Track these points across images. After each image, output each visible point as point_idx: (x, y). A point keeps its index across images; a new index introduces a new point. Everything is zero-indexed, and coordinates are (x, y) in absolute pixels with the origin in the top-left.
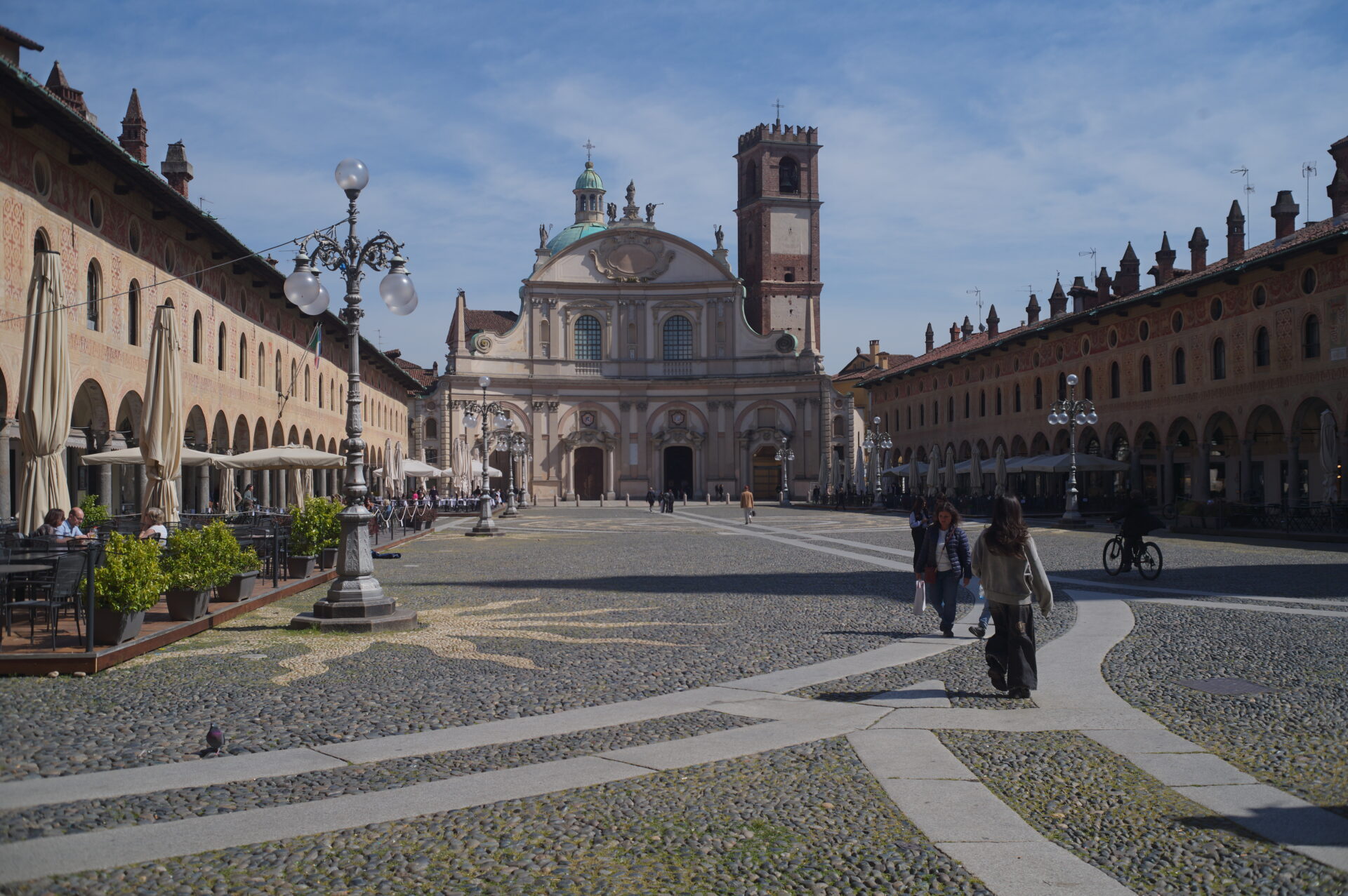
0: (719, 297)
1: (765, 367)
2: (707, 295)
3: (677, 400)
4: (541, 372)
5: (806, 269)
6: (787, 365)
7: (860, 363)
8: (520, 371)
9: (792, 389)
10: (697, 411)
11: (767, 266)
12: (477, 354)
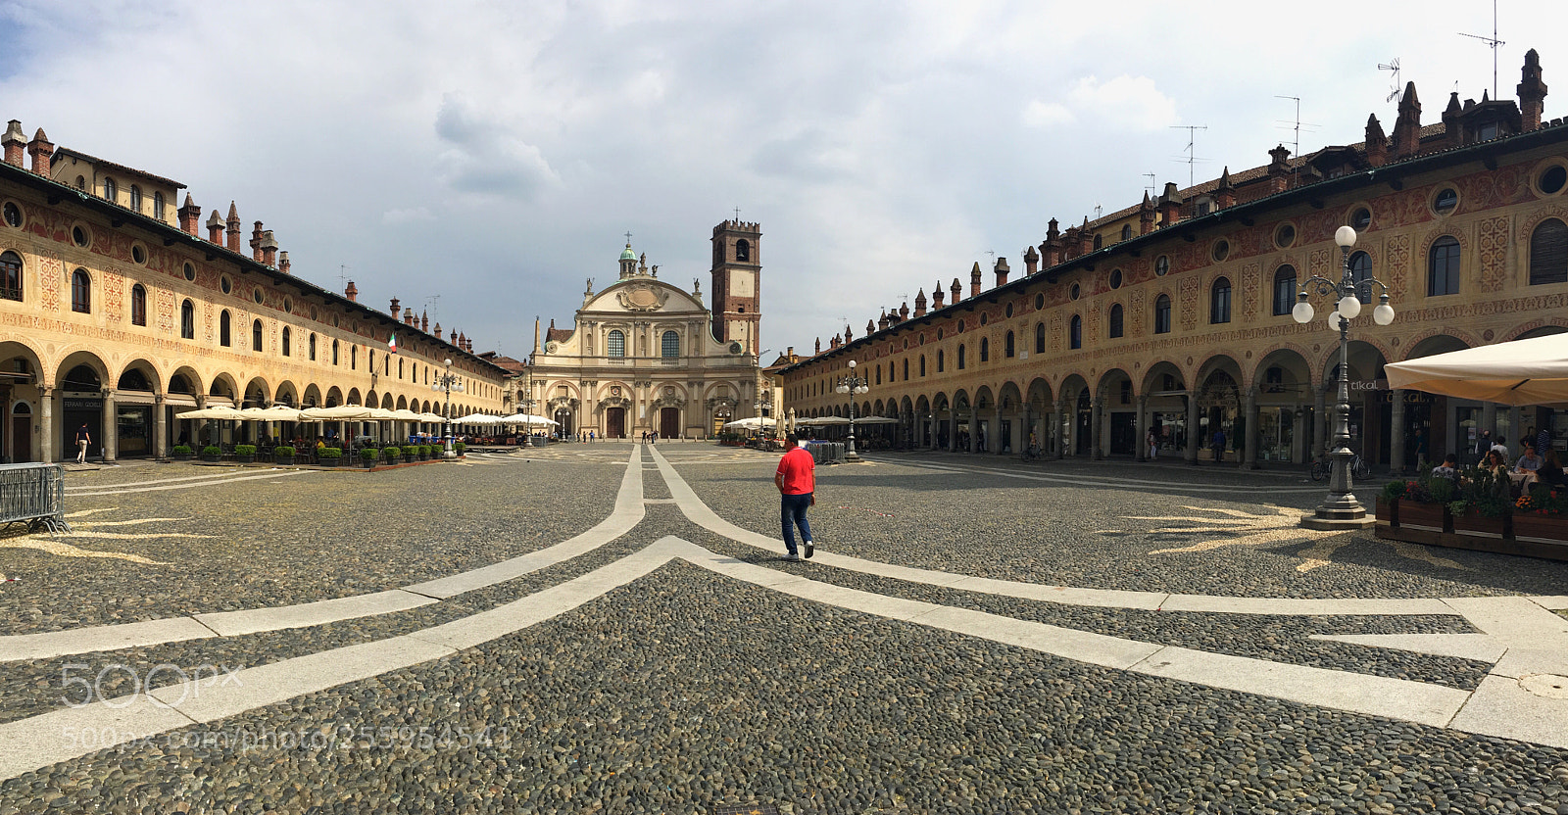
0: (696, 320)
1: (723, 362)
2: (688, 319)
3: (670, 380)
4: (587, 363)
5: (752, 306)
6: (736, 361)
7: (782, 359)
8: (576, 363)
9: (738, 375)
10: (681, 387)
11: (728, 304)
12: (548, 353)
